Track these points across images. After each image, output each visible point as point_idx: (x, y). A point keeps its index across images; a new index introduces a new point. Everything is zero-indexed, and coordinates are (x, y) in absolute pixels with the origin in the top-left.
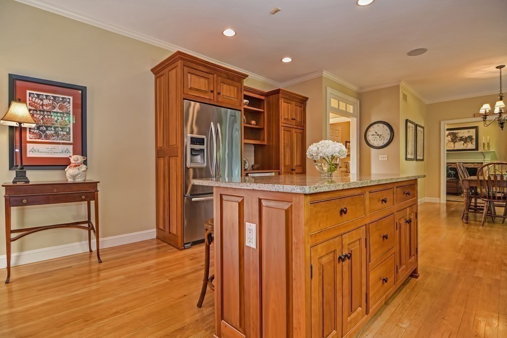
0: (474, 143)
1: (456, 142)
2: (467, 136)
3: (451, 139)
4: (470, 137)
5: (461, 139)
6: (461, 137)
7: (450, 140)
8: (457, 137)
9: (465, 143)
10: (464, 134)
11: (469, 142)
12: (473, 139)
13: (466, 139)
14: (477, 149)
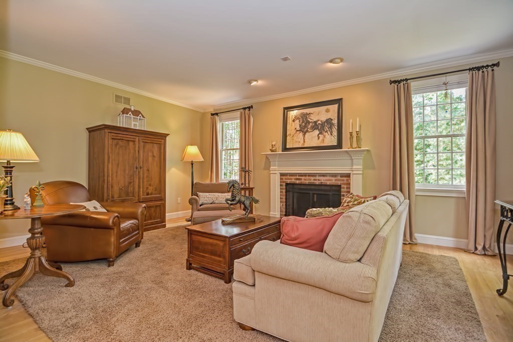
0: (335, 133)
1: (307, 131)
2: (324, 119)
3: (300, 125)
4: (329, 121)
5: (315, 126)
6: (315, 122)
7: (298, 128)
8: (309, 122)
9: (321, 133)
10: (320, 115)
11: (326, 132)
12: (333, 124)
13: (323, 125)
14: (339, 145)
